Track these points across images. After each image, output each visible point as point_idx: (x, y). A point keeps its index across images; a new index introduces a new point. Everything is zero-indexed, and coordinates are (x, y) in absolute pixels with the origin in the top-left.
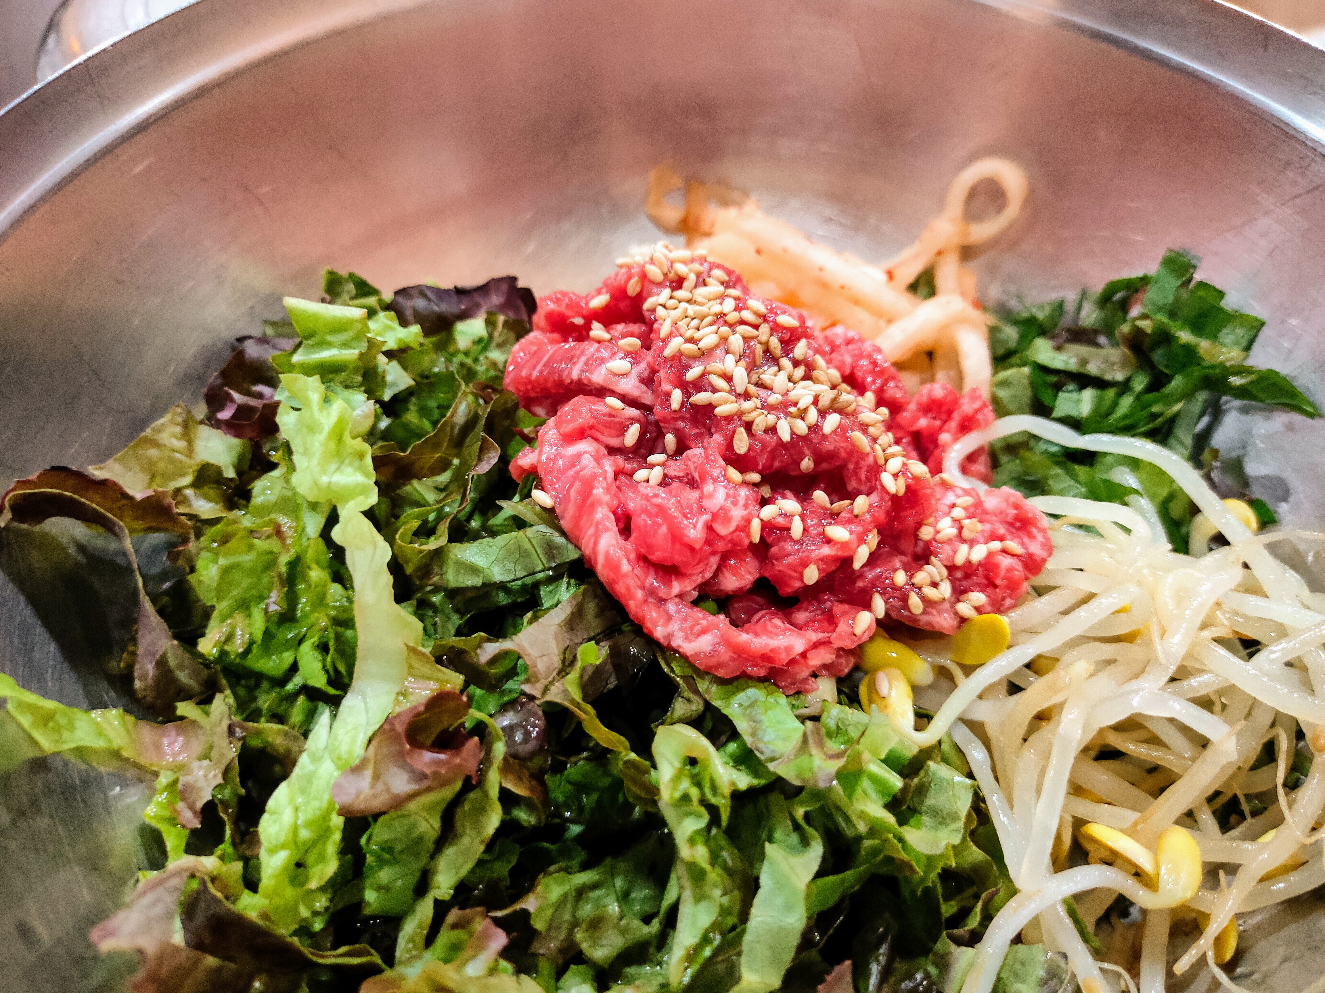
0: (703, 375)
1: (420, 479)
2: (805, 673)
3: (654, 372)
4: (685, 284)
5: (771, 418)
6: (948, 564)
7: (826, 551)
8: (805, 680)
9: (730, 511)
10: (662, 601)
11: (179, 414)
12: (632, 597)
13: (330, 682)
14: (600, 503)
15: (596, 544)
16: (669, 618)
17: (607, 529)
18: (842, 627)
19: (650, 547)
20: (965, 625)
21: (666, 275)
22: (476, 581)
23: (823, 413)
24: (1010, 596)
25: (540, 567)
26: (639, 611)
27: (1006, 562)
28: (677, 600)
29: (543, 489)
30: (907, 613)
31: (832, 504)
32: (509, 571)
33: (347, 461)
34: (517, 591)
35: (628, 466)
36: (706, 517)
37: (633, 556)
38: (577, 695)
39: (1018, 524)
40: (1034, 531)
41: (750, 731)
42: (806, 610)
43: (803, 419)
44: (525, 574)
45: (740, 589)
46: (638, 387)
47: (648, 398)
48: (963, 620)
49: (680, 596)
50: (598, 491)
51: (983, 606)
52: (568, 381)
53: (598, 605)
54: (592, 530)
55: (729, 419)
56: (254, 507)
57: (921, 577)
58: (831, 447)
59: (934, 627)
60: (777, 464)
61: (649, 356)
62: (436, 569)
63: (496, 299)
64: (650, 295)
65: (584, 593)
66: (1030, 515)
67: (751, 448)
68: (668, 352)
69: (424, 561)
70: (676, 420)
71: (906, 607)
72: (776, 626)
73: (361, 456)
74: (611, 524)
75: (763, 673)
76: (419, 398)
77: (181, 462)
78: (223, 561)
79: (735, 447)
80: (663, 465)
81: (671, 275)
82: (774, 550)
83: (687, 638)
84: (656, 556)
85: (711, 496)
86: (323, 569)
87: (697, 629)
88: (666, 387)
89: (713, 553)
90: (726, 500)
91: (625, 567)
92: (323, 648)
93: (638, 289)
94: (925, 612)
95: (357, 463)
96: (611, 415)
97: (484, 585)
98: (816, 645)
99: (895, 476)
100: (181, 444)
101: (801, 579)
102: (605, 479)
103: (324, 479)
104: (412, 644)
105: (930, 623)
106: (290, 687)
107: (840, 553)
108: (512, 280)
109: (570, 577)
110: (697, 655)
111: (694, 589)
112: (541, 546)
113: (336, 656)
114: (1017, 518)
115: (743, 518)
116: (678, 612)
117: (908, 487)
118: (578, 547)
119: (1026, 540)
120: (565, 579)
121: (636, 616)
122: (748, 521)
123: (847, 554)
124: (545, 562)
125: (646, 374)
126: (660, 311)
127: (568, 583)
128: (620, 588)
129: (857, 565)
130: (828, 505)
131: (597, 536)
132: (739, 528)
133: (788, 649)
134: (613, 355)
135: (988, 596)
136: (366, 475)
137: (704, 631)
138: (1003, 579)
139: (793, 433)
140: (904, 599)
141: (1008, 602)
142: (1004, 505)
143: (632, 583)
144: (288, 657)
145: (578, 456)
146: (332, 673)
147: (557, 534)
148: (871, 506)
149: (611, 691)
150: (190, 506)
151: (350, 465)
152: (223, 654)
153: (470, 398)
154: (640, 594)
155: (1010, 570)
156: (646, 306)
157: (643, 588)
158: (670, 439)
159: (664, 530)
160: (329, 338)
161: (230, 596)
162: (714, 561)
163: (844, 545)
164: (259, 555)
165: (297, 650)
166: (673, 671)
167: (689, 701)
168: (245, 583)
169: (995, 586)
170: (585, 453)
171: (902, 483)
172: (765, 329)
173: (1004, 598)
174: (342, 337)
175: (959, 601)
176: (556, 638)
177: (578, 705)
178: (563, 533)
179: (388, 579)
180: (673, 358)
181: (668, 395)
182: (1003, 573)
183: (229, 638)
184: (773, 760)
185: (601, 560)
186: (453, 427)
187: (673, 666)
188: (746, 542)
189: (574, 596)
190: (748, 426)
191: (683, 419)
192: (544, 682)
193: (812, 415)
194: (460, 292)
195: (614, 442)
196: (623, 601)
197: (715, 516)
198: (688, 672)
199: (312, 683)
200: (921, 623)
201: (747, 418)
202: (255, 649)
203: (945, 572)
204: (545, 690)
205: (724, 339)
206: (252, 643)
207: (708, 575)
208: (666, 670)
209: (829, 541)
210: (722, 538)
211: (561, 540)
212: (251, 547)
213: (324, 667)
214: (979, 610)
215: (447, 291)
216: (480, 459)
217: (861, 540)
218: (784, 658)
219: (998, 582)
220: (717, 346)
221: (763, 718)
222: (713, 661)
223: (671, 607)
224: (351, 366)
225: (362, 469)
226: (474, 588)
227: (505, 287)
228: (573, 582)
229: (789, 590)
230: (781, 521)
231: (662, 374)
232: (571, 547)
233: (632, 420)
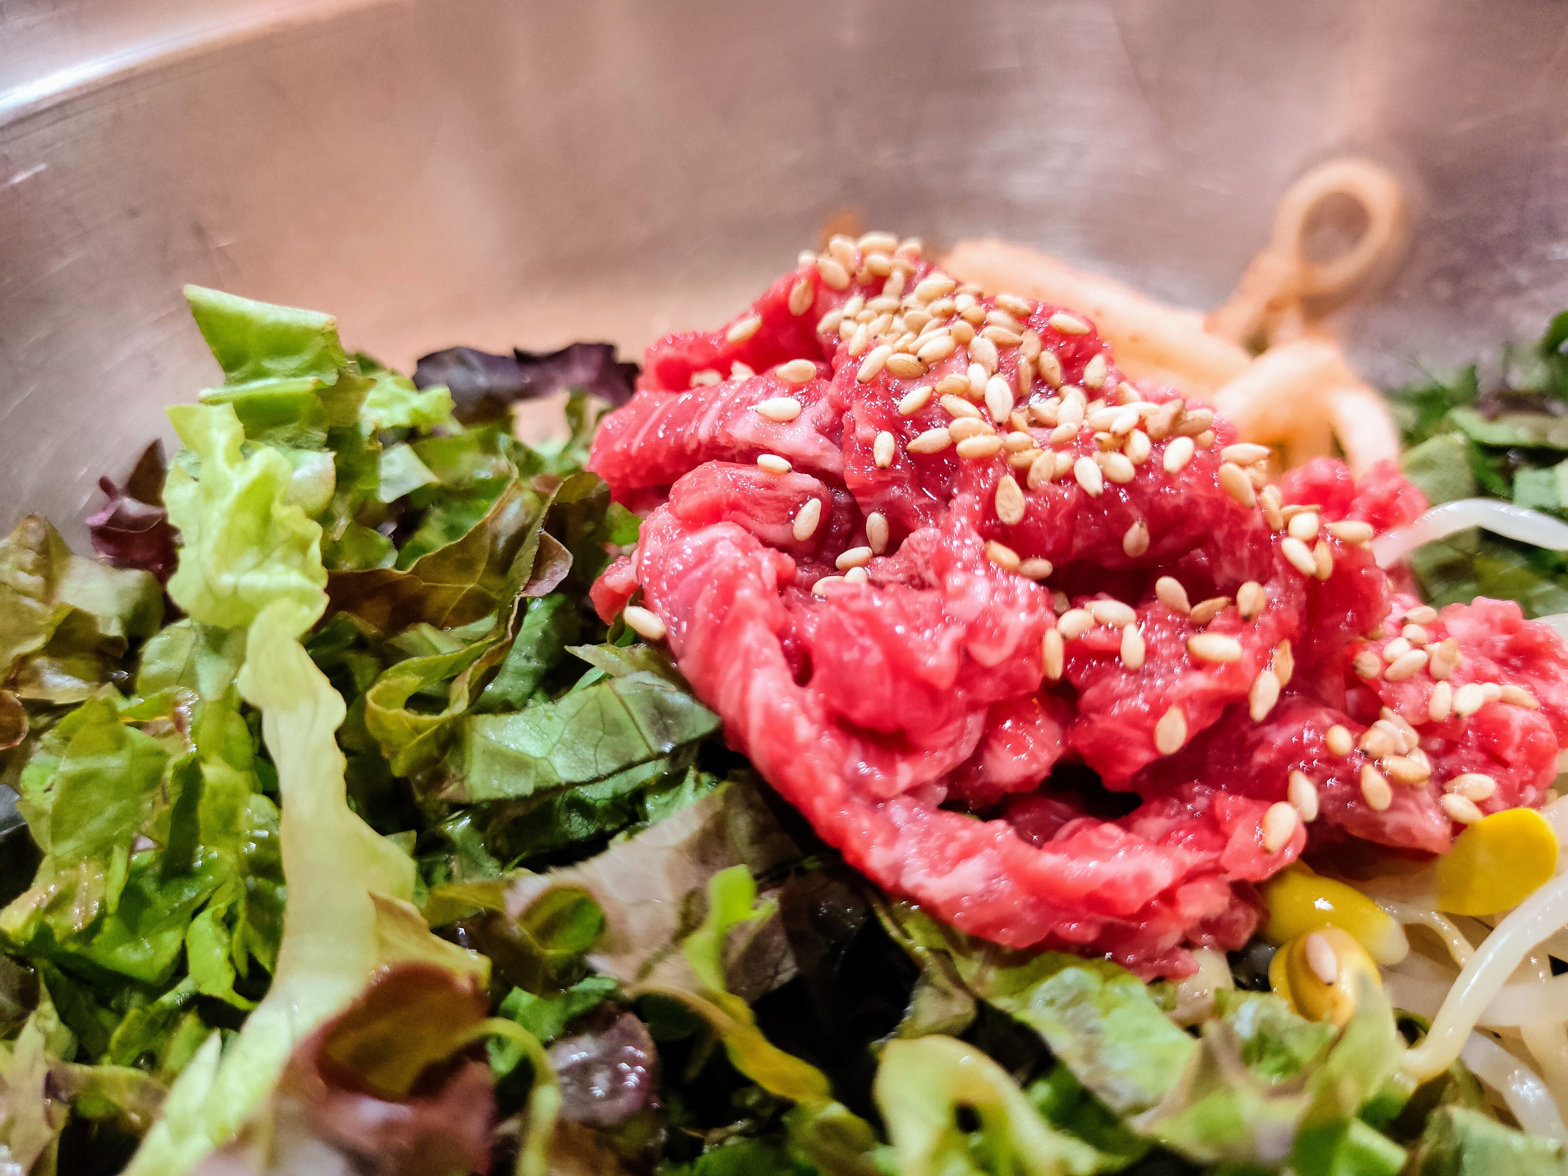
0: (929, 403)
1: (438, 624)
2: (1171, 939)
3: (840, 411)
4: (888, 287)
5: (1063, 459)
6: (1418, 721)
7: (1199, 681)
8: (1169, 954)
9: (1001, 615)
10: (878, 802)
11: (34, 531)
12: (819, 789)
13: (239, 986)
14: (750, 613)
15: (745, 690)
16: (894, 834)
17: (765, 663)
18: (1239, 838)
19: (851, 695)
20: (1463, 837)
21: (853, 276)
22: (524, 786)
23: (1159, 441)
24: (1533, 782)
25: (641, 753)
26: (834, 820)
27: (1518, 718)
28: (907, 800)
29: (645, 607)
30: (1360, 810)
31: (1193, 602)
32: (583, 762)
33: (277, 554)
34: (602, 803)
35: (802, 574)
36: (956, 632)
37: (818, 713)
38: (713, 982)
39: (1515, 662)
40: (1553, 666)
41: (1080, 1051)
42: (1159, 814)
43: (1122, 451)
44: (614, 766)
45: (1028, 780)
46: (815, 440)
47: (833, 461)
48: (1458, 828)
49: (915, 791)
50: (745, 593)
51: (1490, 799)
52: (693, 446)
53: (756, 819)
54: (737, 667)
55: (984, 461)
56: (142, 681)
57: (1374, 739)
58: (1181, 501)
59: (1414, 838)
60: (1078, 543)
61: (832, 389)
62: (453, 770)
63: (581, 374)
64: (828, 308)
65: (727, 797)
66: (1540, 639)
67: (1029, 512)
68: (865, 371)
69: (425, 750)
70: (886, 485)
71: (1358, 795)
72: (1111, 839)
73: (303, 546)
74: (773, 652)
75: (1091, 934)
76: (448, 510)
77: (31, 612)
78: (68, 766)
79: (1000, 511)
80: (864, 564)
81: (863, 274)
82: (1091, 694)
83: (935, 869)
84: (863, 711)
85: (961, 593)
86: (240, 769)
87: (952, 850)
88: (863, 431)
89: (973, 706)
90: (992, 596)
91: (804, 730)
92: (230, 923)
93: (808, 301)
94: (1394, 807)
95: (297, 559)
96: (769, 486)
97: (539, 792)
98: (1192, 876)
99: (1312, 543)
100: (33, 582)
101: (1151, 744)
102: (759, 574)
103: (226, 580)
104: (384, 894)
105: (1406, 831)
106: (169, 999)
107: (1226, 686)
108: (608, 350)
109: (700, 769)
110: (954, 903)
111: (939, 781)
112: (643, 711)
113: (252, 933)
114: (1514, 650)
115: (1027, 630)
116: (913, 820)
117: (1338, 565)
118: (712, 708)
119: (1539, 684)
120: (692, 773)
122: (1036, 636)
123: (1236, 688)
124: (651, 740)
125: (827, 418)
126: (847, 327)
127: (697, 781)
128: (795, 773)
129: (1260, 709)
130: (1186, 606)
131: (746, 676)
132: (1019, 652)
133: (1142, 879)
134: (769, 392)
135: (1499, 782)
137: (966, 854)
138: (1518, 749)
139: (1105, 478)
140: (1353, 780)
141: (1531, 793)
142: (1483, 629)
143: (818, 762)
144: (170, 941)
145: (710, 546)
146: (244, 969)
147: (672, 687)
148: (1269, 603)
149: (786, 987)
150: (41, 686)
151: (285, 560)
152: (44, 934)
153: (529, 496)
154: (834, 784)
155: (1529, 730)
156: (824, 325)
157: (840, 775)
158: (876, 522)
159: (876, 656)
161: (81, 833)
162: (974, 723)
163: (1233, 668)
164: (136, 756)
165: (186, 927)
167: (946, 994)
168: (111, 810)
169: (1506, 764)
170: (723, 538)
171: (1324, 552)
172: (1031, 342)
173: (1522, 787)
175: (1443, 792)
176: (670, 870)
177: (715, 1001)
178: (685, 686)
179: (337, 762)
180: (874, 382)
181: (868, 446)
182: (1517, 737)
183: (57, 904)
184: (1139, 1109)
185: (755, 720)
186: (495, 538)
187: (910, 926)
188: (1036, 677)
189: (708, 801)
190: (1022, 475)
191: (897, 481)
192: (643, 954)
193: (1140, 445)
194: (523, 359)
195: (775, 532)
196: (802, 799)
197: (973, 630)
198: (940, 942)
199: (208, 989)
200: (1388, 829)
201: (1018, 460)
202: (108, 925)
203: (1415, 737)
204: (645, 971)
205: (964, 344)
206: (102, 916)
207: (965, 751)
208: (894, 933)
209: (1199, 664)
210: (988, 671)
211: (678, 699)
212: (120, 742)
213: (231, 959)
214: (1483, 806)
215: (503, 359)
216: (537, 574)
217: (1263, 661)
218: (1134, 900)
219: (1510, 754)
220: (950, 356)
221: (1105, 1024)
223: (897, 812)
225: (304, 568)
226: (521, 800)
228: (705, 778)
229: (1126, 770)
230: (1099, 637)
231: (855, 413)
232: (699, 710)
233: (805, 496)
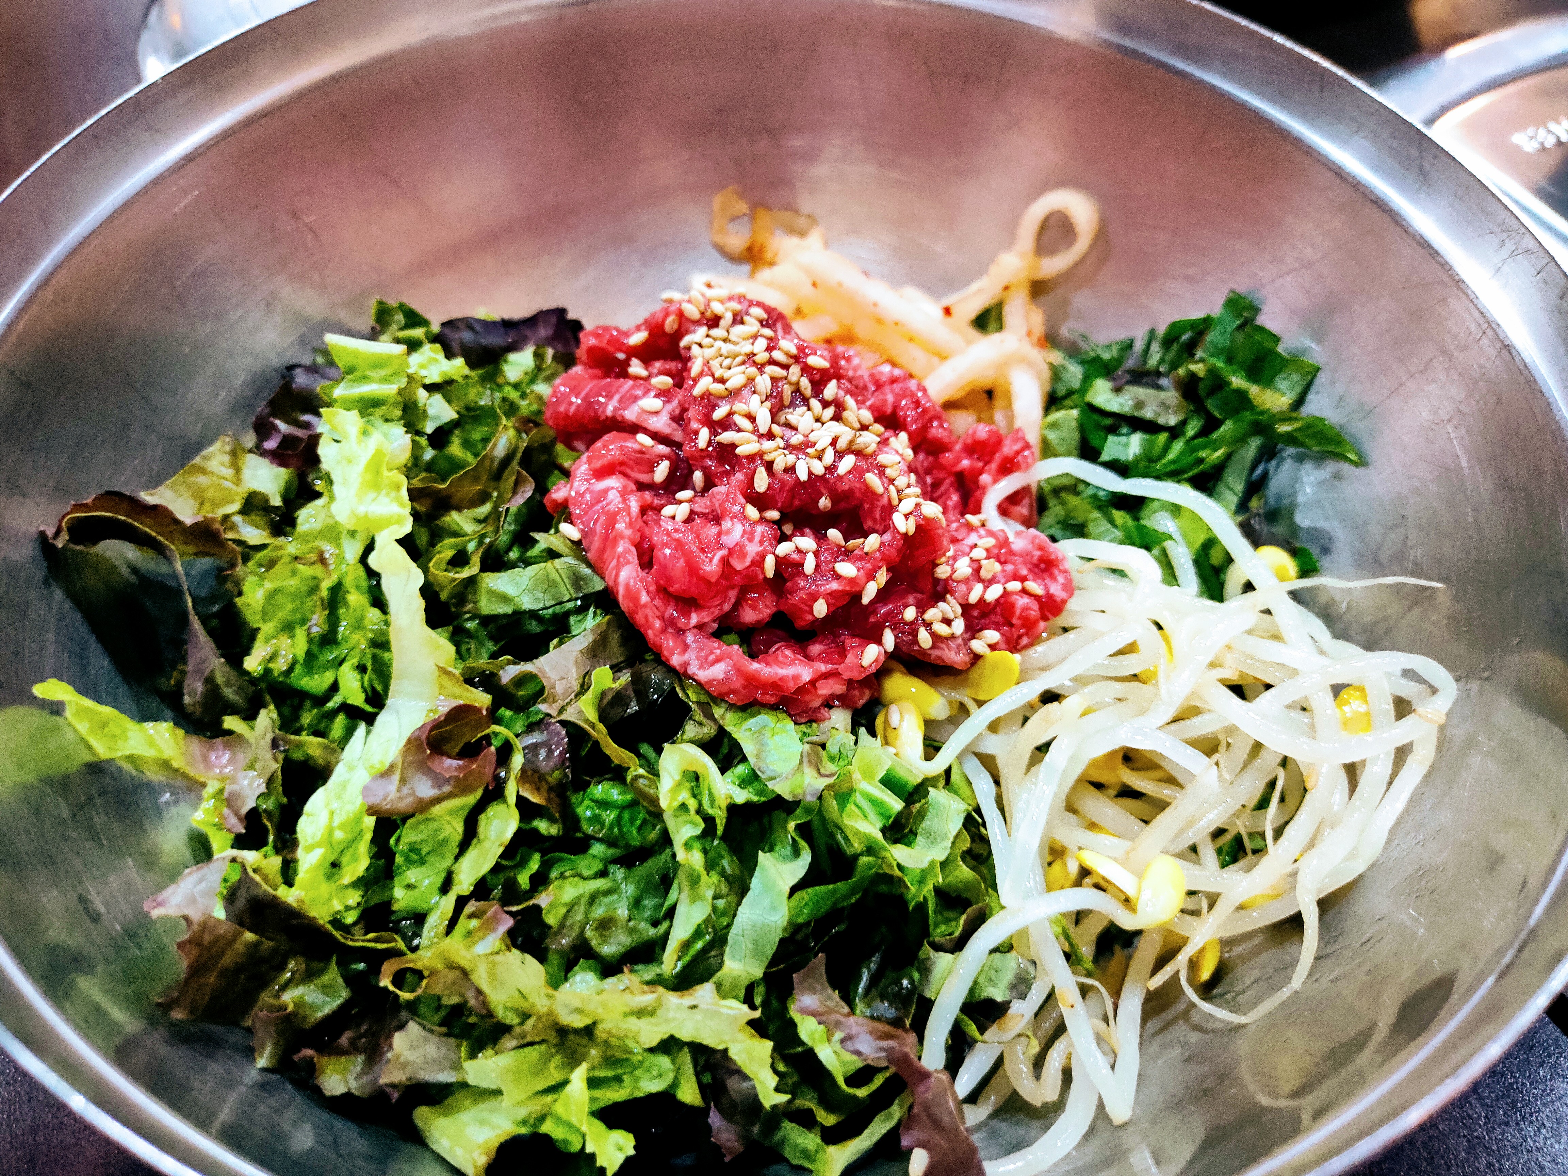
0: (730, 414)
1: (459, 509)
2: (817, 703)
3: (684, 410)
4: (722, 323)
5: (791, 459)
6: (963, 602)
7: (834, 586)
8: (817, 710)
9: (745, 546)
10: (680, 632)
11: (228, 443)
12: (651, 626)
13: (368, 701)
14: (622, 536)
15: (617, 575)
16: (686, 647)
17: (628, 563)
18: (850, 659)
19: (669, 580)
20: (980, 662)
21: (702, 313)
22: (508, 609)
23: (840, 455)
24: (1026, 634)
25: (567, 597)
26: (657, 640)
27: (1022, 602)
28: (695, 631)
29: (572, 523)
30: (916, 648)
31: (846, 541)
32: (537, 600)
33: (384, 492)
34: (549, 619)
35: (657, 502)
36: (723, 552)
37: (652, 588)
38: (592, 715)
39: (1042, 566)
40: (1056, 572)
41: (755, 753)
42: (821, 643)
43: (820, 459)
44: (552, 603)
45: (758, 622)
46: (669, 425)
47: (678, 436)
48: (977, 658)
49: (700, 627)
50: (621, 526)
51: (997, 643)
52: (603, 417)
53: (622, 635)
54: (615, 562)
55: (751, 458)
56: (299, 533)
57: (932, 614)
58: (847, 487)
59: (943, 661)
60: (796, 502)
61: (680, 395)
62: (470, 597)
63: (544, 332)
64: (687, 333)
65: (609, 622)
66: (1053, 557)
67: (770, 487)
68: (697, 391)
69: (458, 589)
70: (703, 458)
71: (915, 641)
72: (787, 657)
73: (398, 488)
74: (633, 557)
75: (773, 700)
76: (463, 430)
77: (230, 490)
78: (269, 585)
79: (756, 485)
80: (690, 501)
81: (708, 314)
82: (789, 584)
83: (701, 667)
84: (675, 588)
85: (728, 532)
86: (362, 593)
87: (712, 658)
88: (694, 425)
89: (732, 587)
90: (742, 536)
91: (644, 598)
92: (361, 669)
93: (676, 326)
94: (934, 646)
95: (393, 494)
96: (640, 452)
97: (515, 613)
98: (826, 676)
99: (906, 516)
100: (229, 472)
101: (811, 613)
102: (629, 514)
103: (361, 510)
104: (442, 665)
105: (940, 658)
106: (331, 705)
107: (847, 588)
108: (561, 312)
109: (597, 607)
110: (710, 682)
111: (714, 621)
112: (569, 577)
113: (374, 676)
114: (1042, 559)
115: (757, 553)
116: (695, 641)
117: (918, 527)
118: (603, 578)
119: (1048, 581)
120: (592, 609)
121: (654, 644)
122: (762, 557)
123: (856, 589)
124: (572, 592)
125: (677, 412)
126: (695, 350)
127: (595, 613)
128: (640, 618)
129: (865, 600)
130: (843, 543)
131: (618, 568)
132: (753, 563)
133: (796, 677)
134: (646, 393)
135: (1002, 635)
136: (402, 505)
137: (717, 661)
138: (1019, 618)
139: (810, 473)
140: (914, 634)
141: (1025, 641)
142: (1030, 547)
143: (650, 613)
144: (328, 678)
145: (606, 491)
146: (370, 693)
147: (583, 566)
148: (882, 544)
149: (632, 716)
150: (238, 532)
151: (387, 495)
152: (268, 671)
153: (512, 433)
154: (657, 624)
155: (1026, 608)
156: (683, 343)
157: (662, 618)
158: (698, 476)
159: (681, 563)
160: (369, 373)
161: (275, 618)
162: (733, 594)
163: (852, 581)
164: (302, 580)
165: (337, 670)
166: (688, 697)
167: (701, 724)
168: (290, 606)
169: (1011, 625)
170: (612, 488)
171: (912, 521)
172: (795, 370)
173: (1020, 637)
174: (381, 373)
175: (973, 638)
176: (577, 663)
177: (593, 726)
178: (589, 565)
179: (420, 603)
180: (702, 397)
181: (696, 433)
182: (1018, 612)
183: (273, 657)
184: (772, 779)
185: (621, 591)
186: (492, 461)
187: (689, 692)
188: (761, 577)
189: (599, 625)
190: (769, 466)
191: (710, 456)
192: (561, 703)
193: (829, 457)
194: (507, 325)
195: (644, 478)
196: (642, 630)
197: (731, 551)
198: (704, 698)
199: (350, 701)
200: (932, 658)
201: (767, 457)
202: (298, 669)
203: (959, 610)
204: (562, 710)
205: (751, 380)
206: (294, 663)
207: (727, 607)
208: (681, 694)
209: (838, 577)
210: (738, 572)
211: (587, 572)
212: (294, 573)
213: (363, 687)
214: (993, 647)
215: (494, 324)
216: (515, 492)
217: (871, 577)
218: (792, 686)
219: (1015, 621)
220: (745, 386)
221: (769, 741)
222: (725, 689)
223: (690, 638)
224: (391, 401)
225: (398, 500)
226: (505, 616)
227: (553, 319)
228: (599, 612)
229: (802, 623)
230: (796, 556)
231: (691, 414)
232: (596, 579)
233: (662, 457)
